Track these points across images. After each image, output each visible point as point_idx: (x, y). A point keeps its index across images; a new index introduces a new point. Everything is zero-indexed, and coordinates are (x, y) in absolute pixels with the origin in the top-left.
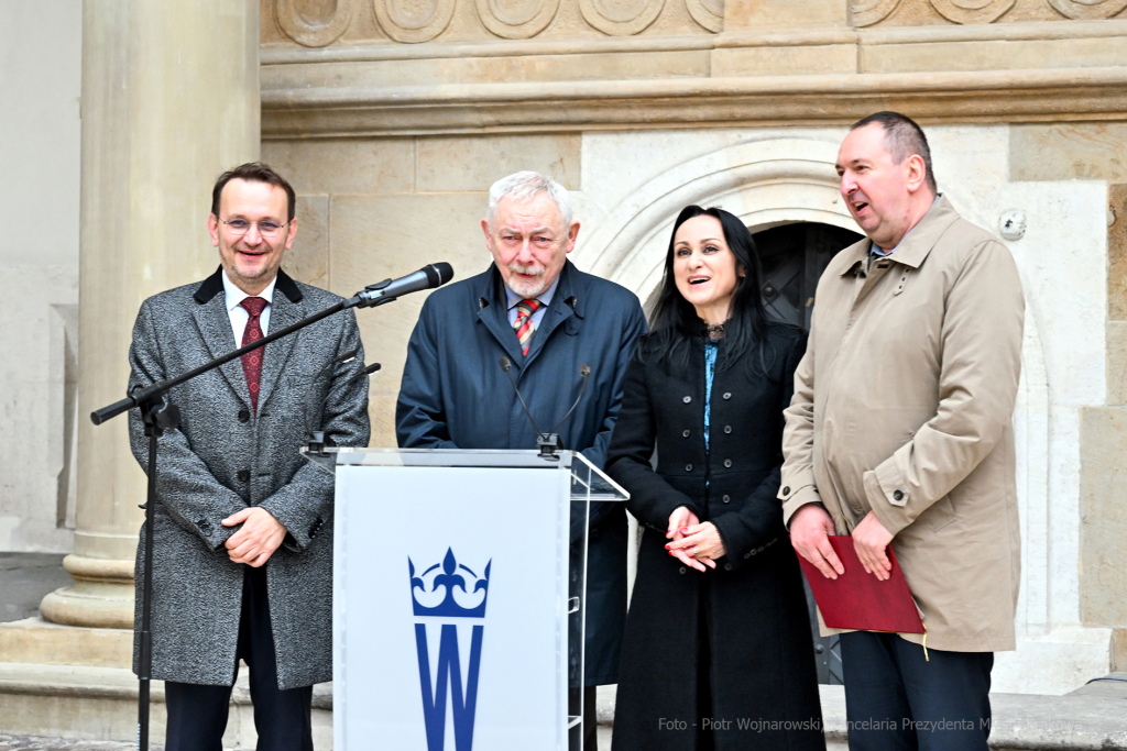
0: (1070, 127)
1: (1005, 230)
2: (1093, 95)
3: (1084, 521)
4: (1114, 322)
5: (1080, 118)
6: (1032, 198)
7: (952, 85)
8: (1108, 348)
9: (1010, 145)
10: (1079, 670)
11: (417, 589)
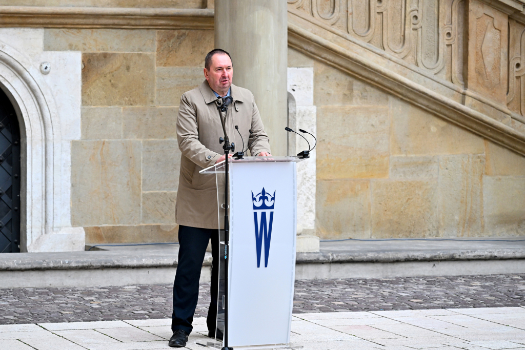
0: (67, 30)
1: (45, 70)
2: (80, 18)
3: (73, 186)
4: (84, 107)
5: (72, 26)
6: (52, 58)
7: (30, 12)
8: (82, 117)
9: (44, 36)
10: (74, 244)
11: (254, 201)
